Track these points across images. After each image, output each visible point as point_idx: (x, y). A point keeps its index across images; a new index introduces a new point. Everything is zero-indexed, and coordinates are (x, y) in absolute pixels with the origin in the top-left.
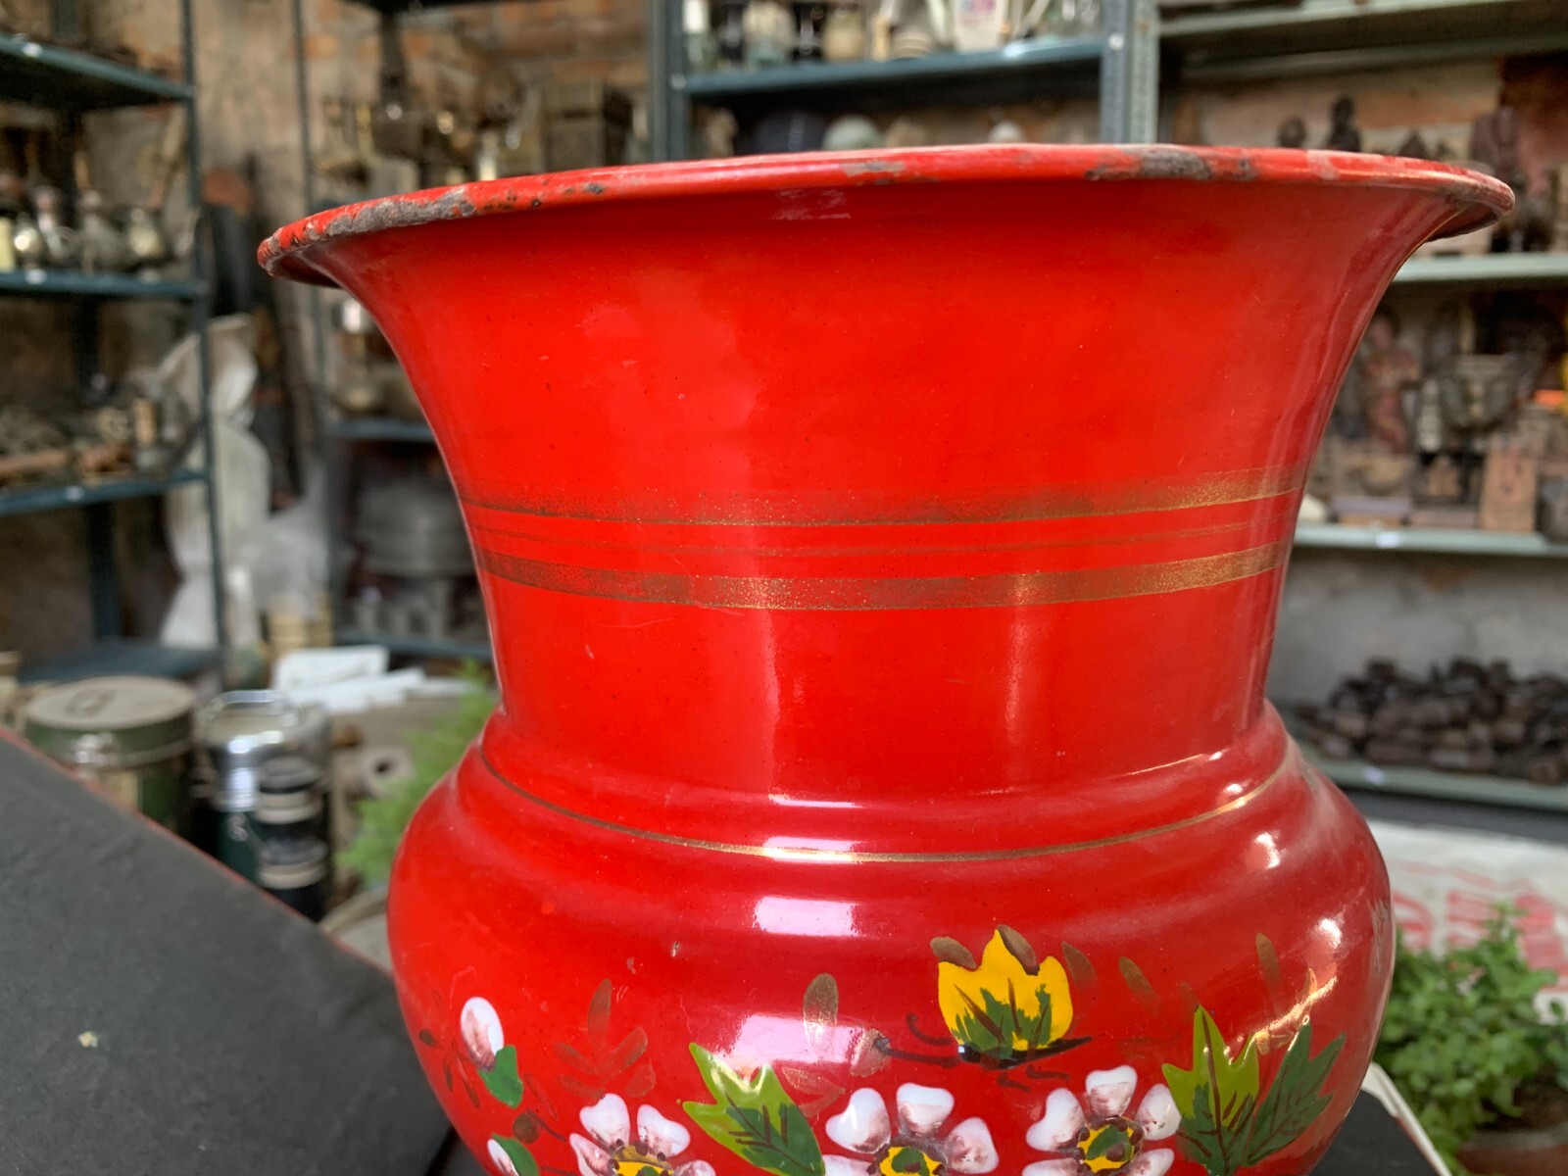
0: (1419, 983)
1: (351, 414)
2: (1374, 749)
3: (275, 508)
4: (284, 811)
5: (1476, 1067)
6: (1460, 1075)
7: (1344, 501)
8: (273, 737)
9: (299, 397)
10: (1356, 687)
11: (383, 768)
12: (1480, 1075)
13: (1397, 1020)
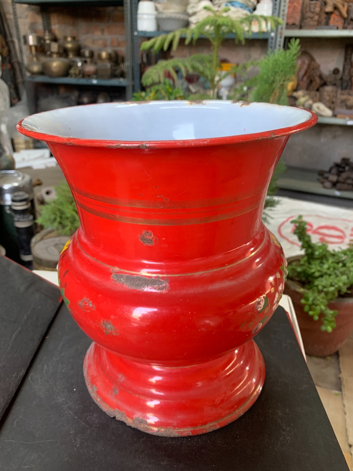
0: (328, 260)
1: (33, 74)
2: (338, 185)
3: (12, 105)
4: (20, 207)
5: (336, 284)
6: (332, 285)
7: (338, 110)
8: (16, 184)
9: (16, 66)
10: (337, 165)
11: (48, 193)
12: (336, 286)
13: (319, 271)
